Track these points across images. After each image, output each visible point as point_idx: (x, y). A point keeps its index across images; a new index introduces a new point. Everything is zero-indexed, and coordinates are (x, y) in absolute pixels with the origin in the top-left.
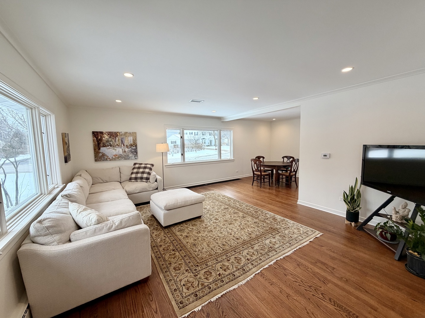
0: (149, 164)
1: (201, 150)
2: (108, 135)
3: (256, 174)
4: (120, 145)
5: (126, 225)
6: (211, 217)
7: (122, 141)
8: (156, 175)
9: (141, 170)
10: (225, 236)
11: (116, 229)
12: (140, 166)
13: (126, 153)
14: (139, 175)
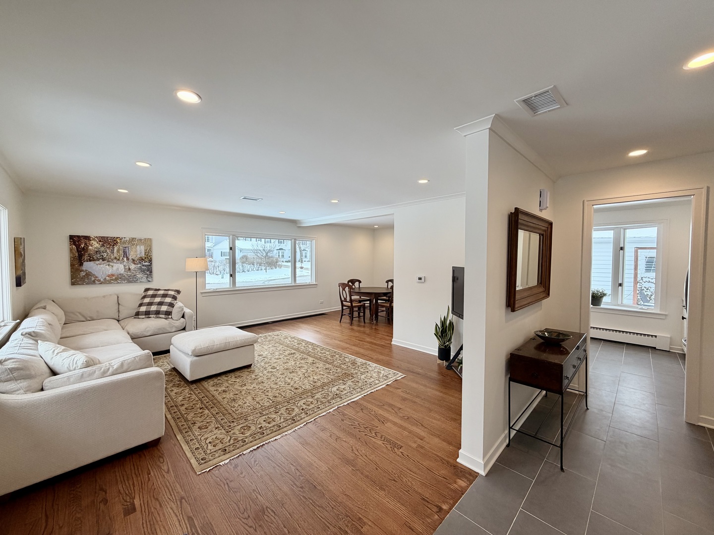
0: (172, 290)
1: (276, 268)
2: (100, 241)
3: (345, 306)
4: (121, 258)
5: (129, 368)
6: (267, 365)
7: (125, 253)
8: (184, 308)
9: (158, 300)
10: (280, 387)
11: (114, 373)
12: (156, 292)
13: (130, 272)
14: (154, 308)
